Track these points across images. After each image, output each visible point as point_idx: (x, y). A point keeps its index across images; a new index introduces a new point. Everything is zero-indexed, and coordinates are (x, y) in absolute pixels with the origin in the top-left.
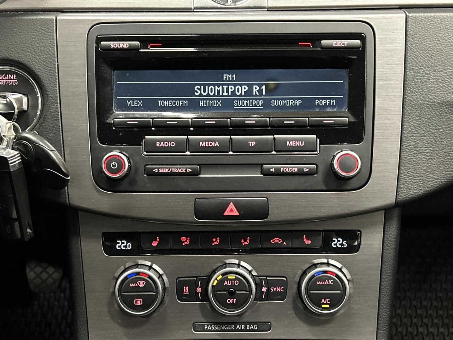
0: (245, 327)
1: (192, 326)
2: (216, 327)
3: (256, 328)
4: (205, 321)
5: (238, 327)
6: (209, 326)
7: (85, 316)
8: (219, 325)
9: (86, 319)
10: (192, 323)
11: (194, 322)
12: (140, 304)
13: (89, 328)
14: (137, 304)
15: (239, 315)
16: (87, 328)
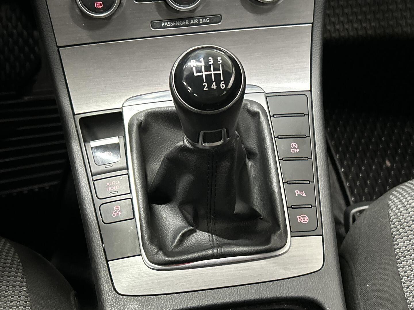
0: (199, 21)
1: (150, 24)
2: (172, 24)
3: (208, 21)
4: (162, 19)
5: (192, 22)
6: (166, 23)
7: (50, 22)
8: (175, 22)
9: (51, 25)
10: (150, 21)
11: (152, 20)
12: (101, 7)
13: (55, 33)
14: (98, 7)
15: (193, 11)
16: (53, 33)
